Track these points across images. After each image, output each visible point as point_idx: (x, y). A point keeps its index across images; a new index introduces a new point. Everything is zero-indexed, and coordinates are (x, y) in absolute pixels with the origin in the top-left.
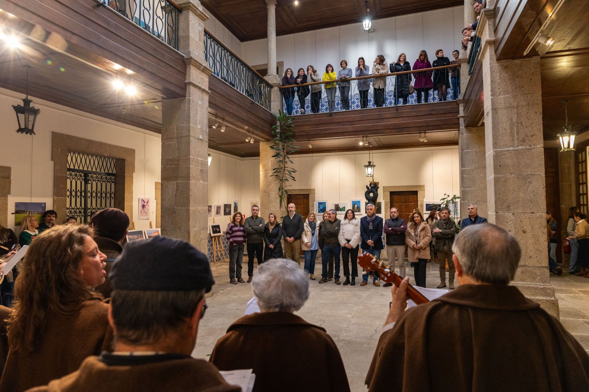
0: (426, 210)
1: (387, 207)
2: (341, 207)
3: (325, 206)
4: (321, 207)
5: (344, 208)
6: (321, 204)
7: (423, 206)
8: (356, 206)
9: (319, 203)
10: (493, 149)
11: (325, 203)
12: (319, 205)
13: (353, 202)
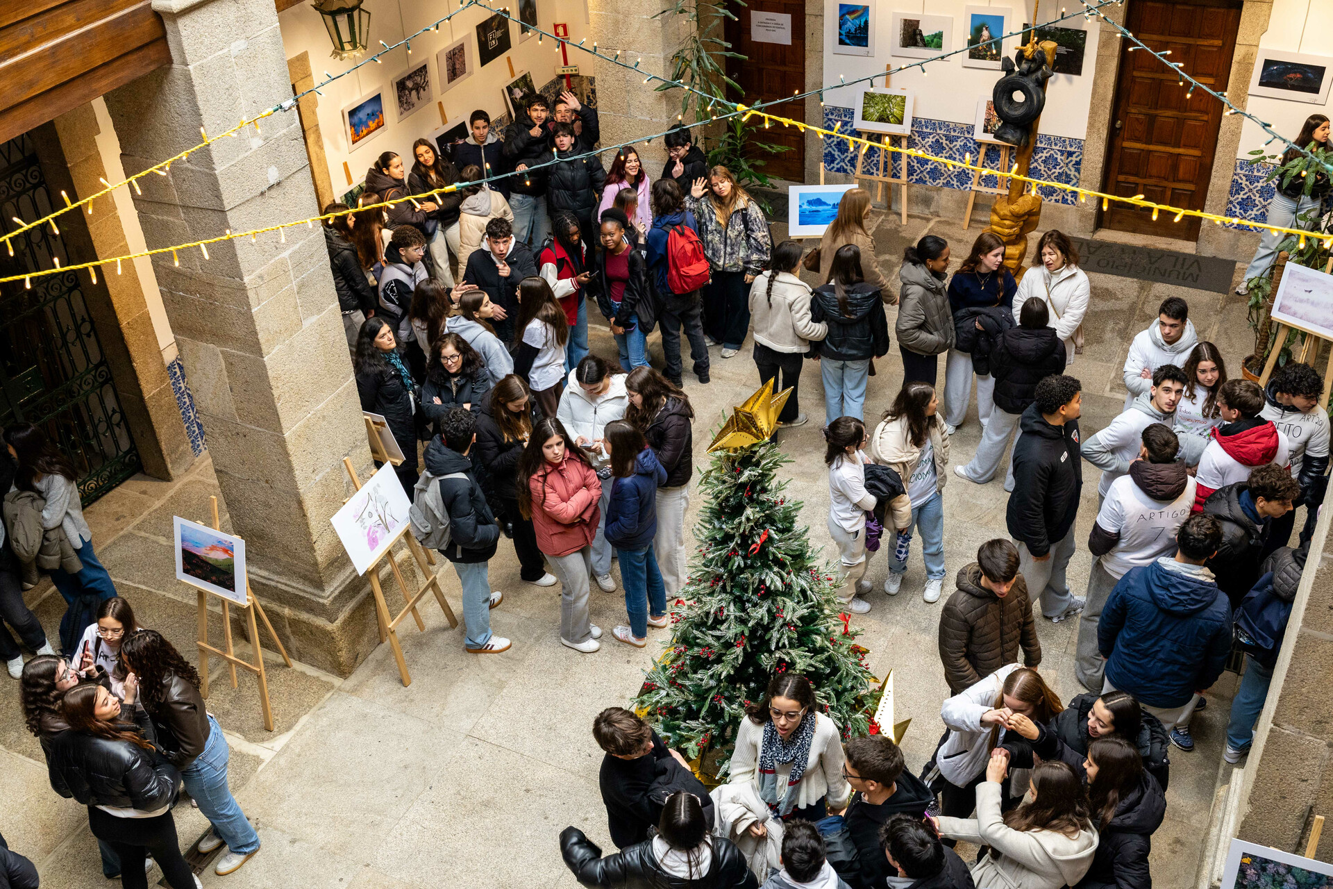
0: (1261, 84)
1: (1108, 53)
2: (927, 30)
3: (866, 23)
4: (851, 25)
5: (939, 36)
6: (850, 13)
7: (1252, 64)
8: (985, 34)
9: (841, 6)
10: (1324, 550)
11: (866, 9)
12: (842, 17)
13: (973, 16)
